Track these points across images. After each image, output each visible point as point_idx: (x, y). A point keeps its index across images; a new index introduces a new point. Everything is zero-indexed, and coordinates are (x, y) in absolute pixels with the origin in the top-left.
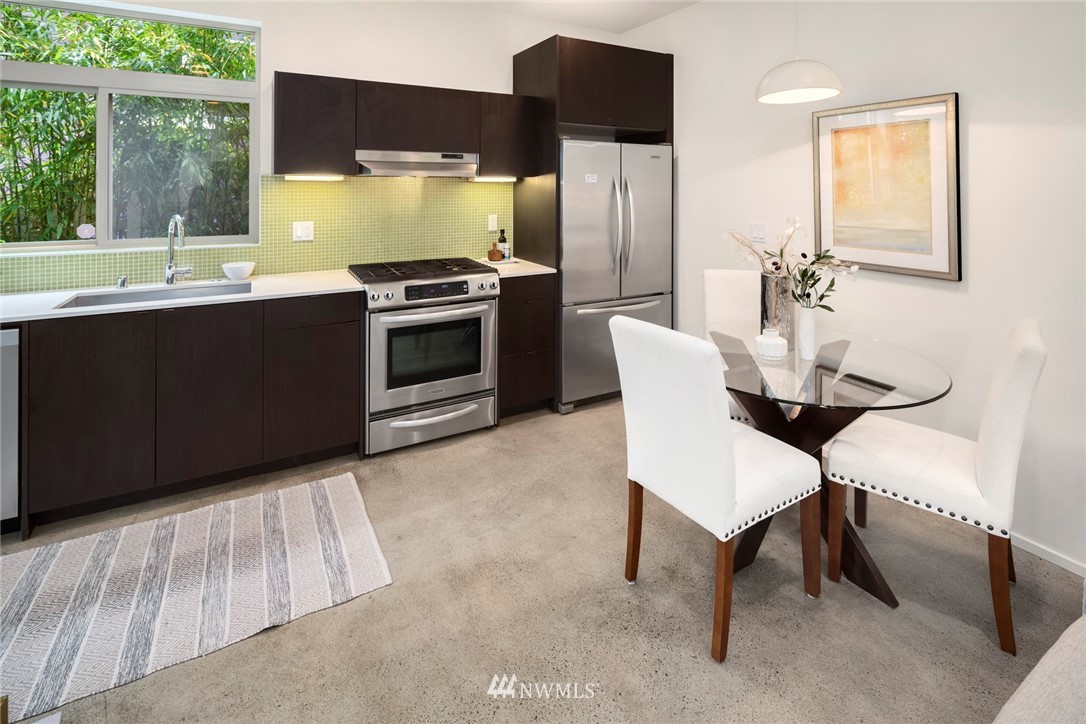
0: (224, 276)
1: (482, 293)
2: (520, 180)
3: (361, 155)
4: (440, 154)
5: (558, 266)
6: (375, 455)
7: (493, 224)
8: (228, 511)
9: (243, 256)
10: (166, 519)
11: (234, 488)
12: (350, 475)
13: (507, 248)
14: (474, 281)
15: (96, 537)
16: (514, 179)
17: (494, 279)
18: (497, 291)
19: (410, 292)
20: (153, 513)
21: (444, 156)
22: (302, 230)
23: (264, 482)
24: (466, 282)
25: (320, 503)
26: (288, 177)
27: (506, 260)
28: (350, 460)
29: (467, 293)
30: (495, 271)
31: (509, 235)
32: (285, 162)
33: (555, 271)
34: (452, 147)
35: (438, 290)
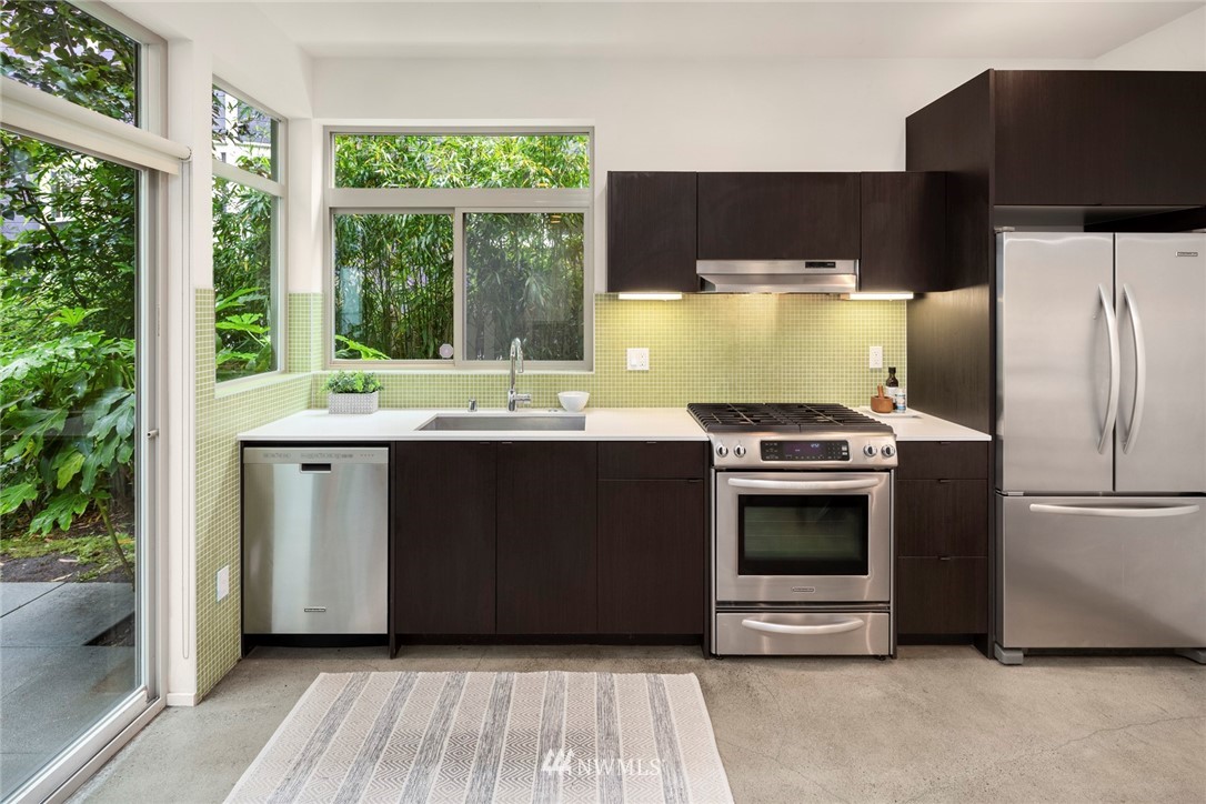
0: (560, 406)
1: (871, 461)
2: (919, 296)
3: (704, 267)
4: (803, 262)
5: (993, 430)
6: (723, 657)
7: (876, 359)
8: (561, 683)
9: (577, 385)
10: (504, 675)
11: (569, 655)
12: (692, 676)
13: (899, 394)
14: (856, 441)
15: (445, 676)
16: (910, 296)
17: (889, 442)
18: (893, 461)
19: (767, 449)
20: (494, 662)
21: (809, 265)
22: (637, 359)
23: (598, 656)
24: (845, 443)
25: (660, 710)
26: (622, 296)
27: (899, 413)
28: (693, 654)
29: (847, 458)
30: (888, 430)
31: (902, 375)
32: (620, 279)
33: (988, 438)
34: (820, 254)
35: (804, 450)
